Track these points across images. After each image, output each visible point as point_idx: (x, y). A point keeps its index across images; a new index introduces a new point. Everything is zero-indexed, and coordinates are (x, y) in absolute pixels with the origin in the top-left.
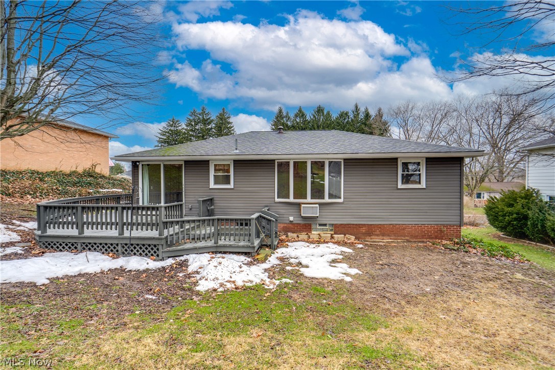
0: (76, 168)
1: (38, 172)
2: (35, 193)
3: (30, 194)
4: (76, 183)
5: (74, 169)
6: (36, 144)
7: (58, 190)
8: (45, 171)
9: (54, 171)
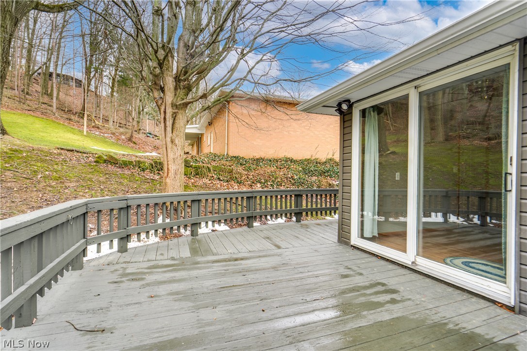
0: (333, 155)
1: (292, 160)
2: (266, 181)
3: (261, 183)
4: (325, 173)
5: (330, 156)
6: (293, 130)
7: (293, 179)
8: (300, 159)
9: (309, 159)
